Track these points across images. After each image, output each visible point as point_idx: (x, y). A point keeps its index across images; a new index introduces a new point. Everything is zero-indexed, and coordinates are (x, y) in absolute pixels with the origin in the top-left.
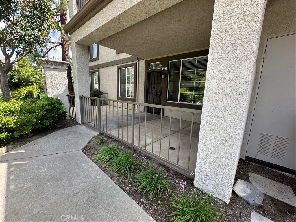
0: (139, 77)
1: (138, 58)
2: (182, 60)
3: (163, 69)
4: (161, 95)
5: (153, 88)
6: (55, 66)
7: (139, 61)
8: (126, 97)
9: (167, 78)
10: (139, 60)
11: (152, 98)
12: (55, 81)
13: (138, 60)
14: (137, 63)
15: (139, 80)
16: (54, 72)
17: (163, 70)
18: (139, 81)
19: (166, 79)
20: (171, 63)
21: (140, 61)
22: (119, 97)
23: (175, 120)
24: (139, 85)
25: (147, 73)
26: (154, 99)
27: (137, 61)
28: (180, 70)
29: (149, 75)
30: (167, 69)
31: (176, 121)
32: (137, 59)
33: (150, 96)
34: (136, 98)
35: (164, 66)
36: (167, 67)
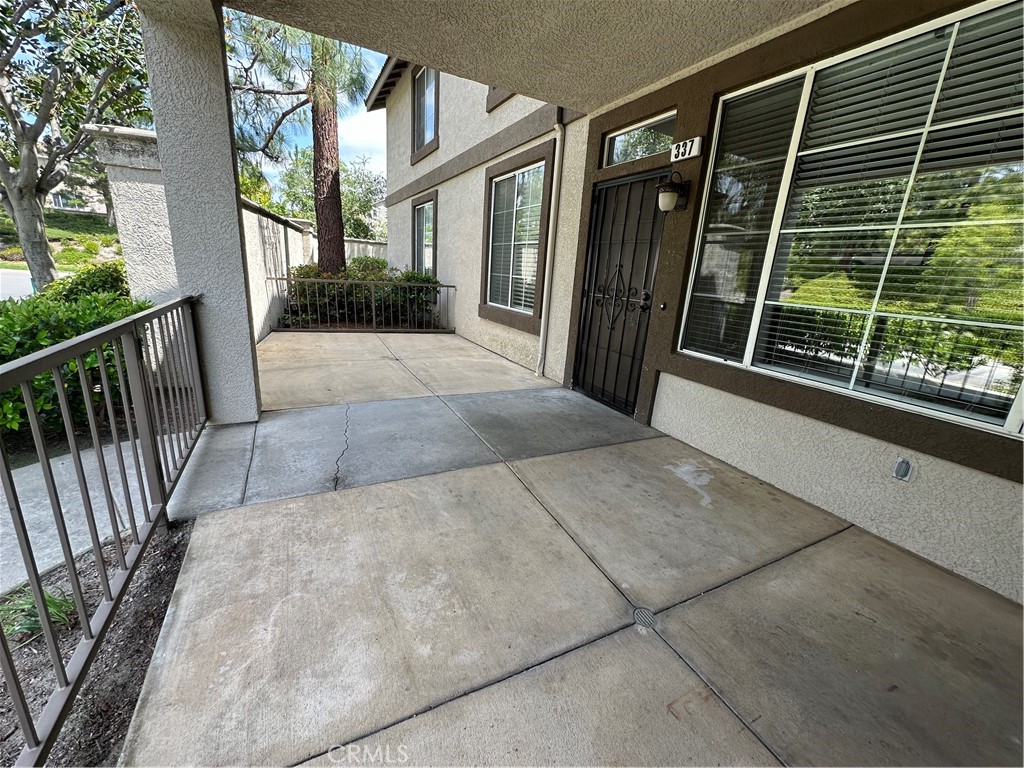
0: (561, 214)
1: (561, 111)
2: (810, 71)
3: (674, 152)
4: (649, 308)
5: (614, 270)
6: (147, 158)
7: (563, 125)
8: (509, 308)
9: (691, 207)
10: (566, 121)
11: (607, 323)
12: (155, 228)
13: (560, 120)
14: (555, 139)
15: (560, 227)
16: (148, 186)
17: (673, 159)
18: (559, 234)
19: (687, 214)
20: (732, 112)
21: (571, 128)
22: (485, 303)
23: (699, 473)
24: (558, 251)
25: (595, 185)
26: (613, 329)
27: (556, 126)
28: (786, 152)
29: (600, 199)
30: (695, 152)
31: (705, 479)
32: (555, 118)
33: (598, 309)
34: (540, 318)
35: (682, 137)
36: (697, 140)
